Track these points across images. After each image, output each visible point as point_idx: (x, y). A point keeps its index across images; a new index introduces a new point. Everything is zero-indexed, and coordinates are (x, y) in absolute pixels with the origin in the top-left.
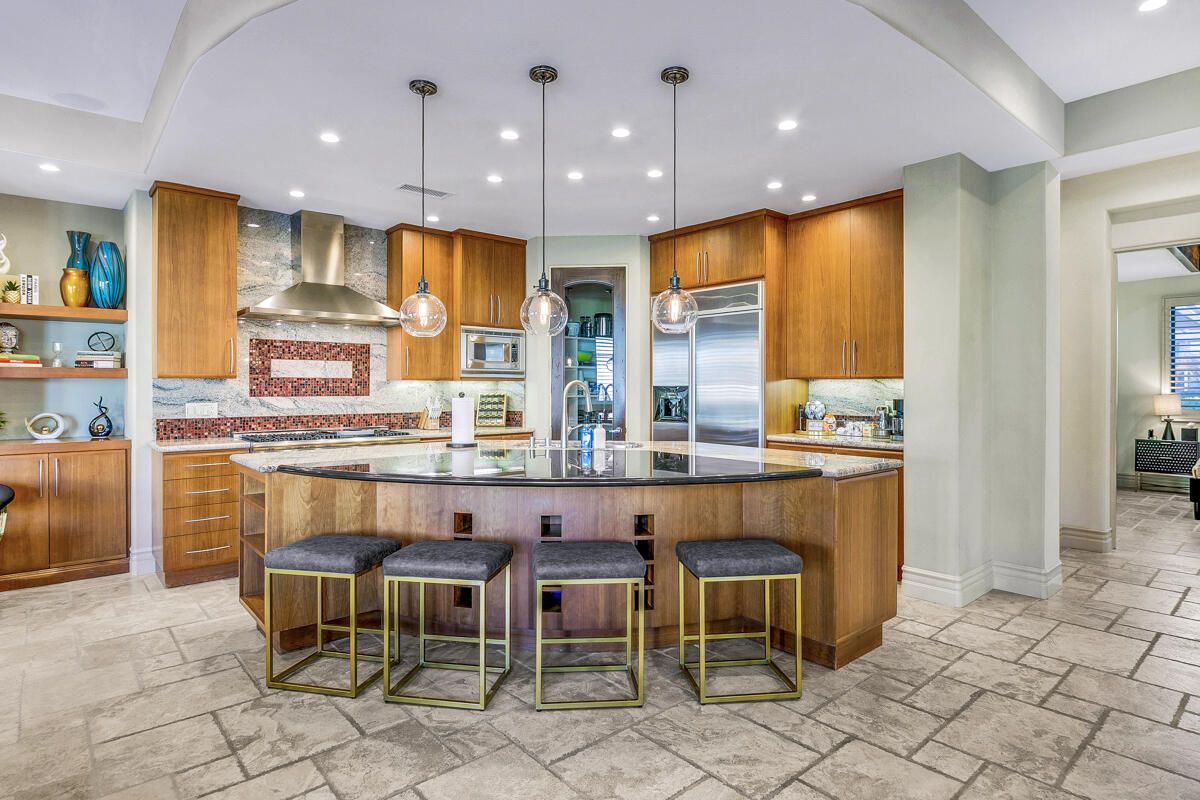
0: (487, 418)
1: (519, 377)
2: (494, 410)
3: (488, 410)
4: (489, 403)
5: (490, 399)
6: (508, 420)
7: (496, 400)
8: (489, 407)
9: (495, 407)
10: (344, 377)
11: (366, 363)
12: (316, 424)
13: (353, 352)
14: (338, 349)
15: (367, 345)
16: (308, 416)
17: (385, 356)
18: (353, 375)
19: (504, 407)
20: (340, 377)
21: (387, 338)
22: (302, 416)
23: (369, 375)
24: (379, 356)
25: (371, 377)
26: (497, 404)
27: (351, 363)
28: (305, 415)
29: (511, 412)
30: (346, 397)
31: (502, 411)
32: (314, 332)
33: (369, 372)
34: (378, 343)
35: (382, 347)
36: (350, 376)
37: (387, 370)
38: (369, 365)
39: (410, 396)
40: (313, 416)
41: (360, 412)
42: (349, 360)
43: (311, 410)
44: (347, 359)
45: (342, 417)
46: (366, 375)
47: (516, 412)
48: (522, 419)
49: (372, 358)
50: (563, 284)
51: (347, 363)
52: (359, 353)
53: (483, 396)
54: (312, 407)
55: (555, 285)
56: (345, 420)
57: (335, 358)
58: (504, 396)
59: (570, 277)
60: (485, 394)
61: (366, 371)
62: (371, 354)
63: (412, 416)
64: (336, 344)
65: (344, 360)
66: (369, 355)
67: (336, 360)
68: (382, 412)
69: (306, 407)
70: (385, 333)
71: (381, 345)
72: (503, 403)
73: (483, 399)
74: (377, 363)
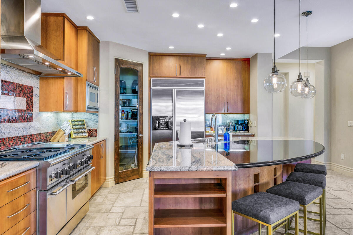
0: (79, 133)
1: (94, 110)
2: (81, 129)
3: (78, 129)
4: (77, 125)
5: (77, 123)
6: (89, 133)
7: (81, 123)
8: (78, 127)
9: (81, 127)
10: (23, 109)
11: (32, 99)
12: (10, 144)
13: (26, 92)
14: (20, 89)
15: (32, 87)
16: (6, 138)
17: (39, 96)
18: (27, 107)
19: (85, 127)
20: (21, 109)
21: (40, 84)
22: (3, 139)
23: (33, 108)
24: (36, 96)
25: (33, 109)
26: (81, 125)
27: (25, 99)
28: (5, 137)
29: (89, 129)
30: (23, 123)
31: (85, 129)
32: (10, 75)
33: (33, 106)
34: (36, 86)
35: (38, 89)
36: (25, 109)
37: (40, 104)
38: (33, 101)
39: (47, 121)
40: (9, 138)
41: (29, 134)
42: (25, 97)
43: (8, 134)
44: (24, 96)
45: (22, 138)
46: (31, 108)
47: (92, 129)
48: (96, 132)
49: (34, 97)
50: (120, 67)
51: (24, 99)
52: (29, 92)
53: (72, 121)
54: (9, 131)
55: (116, 66)
56: (23, 139)
57: (18, 95)
58: (83, 121)
59: (122, 64)
60: (73, 120)
61: (32, 105)
62: (34, 94)
63: (48, 134)
64: (19, 84)
65: (23, 97)
66: (33, 94)
67: (19, 96)
68: (37, 133)
69: (5, 132)
70: (39, 80)
71: (37, 88)
72: (84, 125)
73: (73, 123)
74: (36, 100)
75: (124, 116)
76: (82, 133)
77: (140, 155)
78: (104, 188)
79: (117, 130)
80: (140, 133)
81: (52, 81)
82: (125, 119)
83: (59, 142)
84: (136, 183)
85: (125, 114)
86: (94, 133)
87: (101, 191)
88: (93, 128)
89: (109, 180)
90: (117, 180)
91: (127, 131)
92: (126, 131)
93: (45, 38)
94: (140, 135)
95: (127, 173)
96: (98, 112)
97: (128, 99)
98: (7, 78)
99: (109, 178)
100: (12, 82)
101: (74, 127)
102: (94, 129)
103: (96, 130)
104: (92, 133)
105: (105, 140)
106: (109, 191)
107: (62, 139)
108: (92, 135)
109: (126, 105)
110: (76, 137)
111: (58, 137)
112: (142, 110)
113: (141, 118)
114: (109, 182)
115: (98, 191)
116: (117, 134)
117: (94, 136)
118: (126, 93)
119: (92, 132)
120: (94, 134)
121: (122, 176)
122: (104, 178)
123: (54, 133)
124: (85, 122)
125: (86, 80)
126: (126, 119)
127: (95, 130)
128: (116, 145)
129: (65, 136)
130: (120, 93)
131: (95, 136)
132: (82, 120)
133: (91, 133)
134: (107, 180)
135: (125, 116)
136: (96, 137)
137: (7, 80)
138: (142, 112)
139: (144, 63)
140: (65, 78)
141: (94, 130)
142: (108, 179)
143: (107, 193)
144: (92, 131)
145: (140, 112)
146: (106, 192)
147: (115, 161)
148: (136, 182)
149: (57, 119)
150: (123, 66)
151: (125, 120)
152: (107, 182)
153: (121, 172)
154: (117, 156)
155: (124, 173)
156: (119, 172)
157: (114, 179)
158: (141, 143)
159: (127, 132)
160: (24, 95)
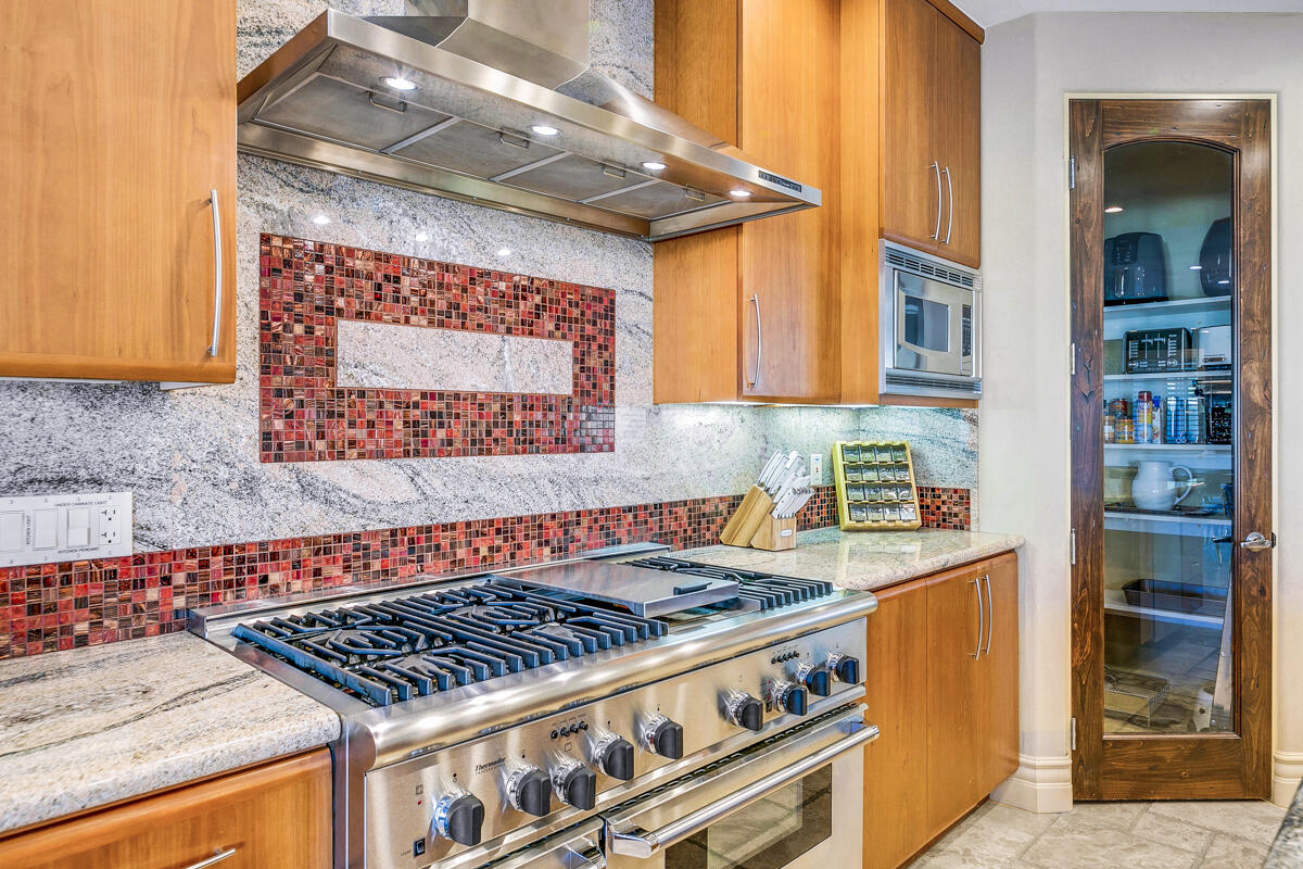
0: (876, 506)
1: (960, 395)
2: (887, 485)
3: (870, 485)
4: (870, 467)
5: (868, 456)
6: (932, 507)
7: (886, 457)
8: (870, 476)
9: (889, 476)
10: (552, 391)
11: (607, 347)
12: (476, 551)
13: (576, 312)
14: (538, 299)
15: (607, 291)
16: (453, 527)
17: (651, 331)
18: (576, 385)
19: (910, 477)
20: (542, 391)
21: (655, 276)
22: (437, 528)
23: (612, 387)
24: (634, 330)
25: (617, 393)
26: (888, 468)
27: (568, 346)
28: (444, 522)
29: (933, 490)
30: (557, 456)
31: (908, 486)
32: (472, 235)
33: (612, 378)
34: (633, 288)
35: (644, 301)
36: (567, 389)
37: (654, 370)
38: (612, 355)
39: (703, 449)
40: (468, 525)
41: (593, 504)
42: (564, 337)
43: (463, 506)
44: (558, 334)
45: (548, 522)
46: (606, 387)
47: (944, 490)
48: (968, 509)
49: (620, 336)
50: (1102, 140)
51: (560, 347)
52: (589, 314)
53: (846, 449)
54: (466, 493)
55: (1079, 144)
56: (554, 533)
57: (528, 327)
58: (902, 448)
59: (1119, 125)
60: (851, 444)
61: (606, 372)
62: (617, 322)
63: (707, 509)
64: (532, 280)
65: (551, 335)
66: (613, 325)
67: (531, 333)
68: (643, 502)
69: (449, 495)
70: (651, 260)
71: (641, 294)
72: (906, 467)
73: (852, 457)
74: (631, 352)
75: (1151, 426)
76: (893, 506)
77: (1250, 663)
78: (1007, 812)
79: (1085, 499)
80: (1252, 528)
81: (696, 254)
82: (1158, 439)
83: (751, 547)
84: (1215, 833)
85: (1157, 414)
86: (956, 509)
87: (983, 823)
88: (952, 486)
89: (1039, 774)
90: (1086, 783)
91: (1174, 508)
92: (1167, 506)
93: (672, 57)
94: (1252, 541)
95: (1159, 751)
96: (973, 403)
97: (1178, 331)
98: (454, 252)
99: (1040, 761)
100: (491, 267)
101: (856, 476)
102: (956, 491)
103: (964, 497)
104: (944, 509)
105: (1011, 551)
106: (1027, 838)
107: (765, 536)
108: (944, 520)
109: (1161, 364)
110: (860, 525)
111: (747, 522)
112: (1267, 385)
113: (1258, 434)
114: (1039, 786)
115: (972, 818)
116: (1086, 525)
117: (955, 527)
118: (1165, 299)
119: (944, 502)
120: (956, 515)
121: (1119, 765)
122: (1011, 755)
123: (735, 502)
124: (908, 452)
125: (881, 235)
126: (1165, 441)
127: (961, 498)
128: (1085, 584)
129: (777, 524)
130: (1107, 303)
131: (962, 528)
132: (898, 443)
133: (939, 508)
134: (1021, 770)
135: (1157, 424)
136: (966, 533)
137: (459, 261)
138: (1269, 399)
139: (1278, 93)
140: (747, 227)
141: (956, 498)
142: (1034, 767)
143: (1011, 853)
144: (944, 498)
145: (1246, 397)
146: (1010, 844)
147: (1074, 669)
148: (1220, 827)
149: (765, 437)
150: (1128, 136)
151: (1158, 445)
152: (1027, 784)
153: (1115, 742)
154: (1088, 649)
155: (1132, 752)
156: (1105, 742)
157: (1068, 773)
158: (1255, 591)
159: (1177, 510)
160: (557, 329)
